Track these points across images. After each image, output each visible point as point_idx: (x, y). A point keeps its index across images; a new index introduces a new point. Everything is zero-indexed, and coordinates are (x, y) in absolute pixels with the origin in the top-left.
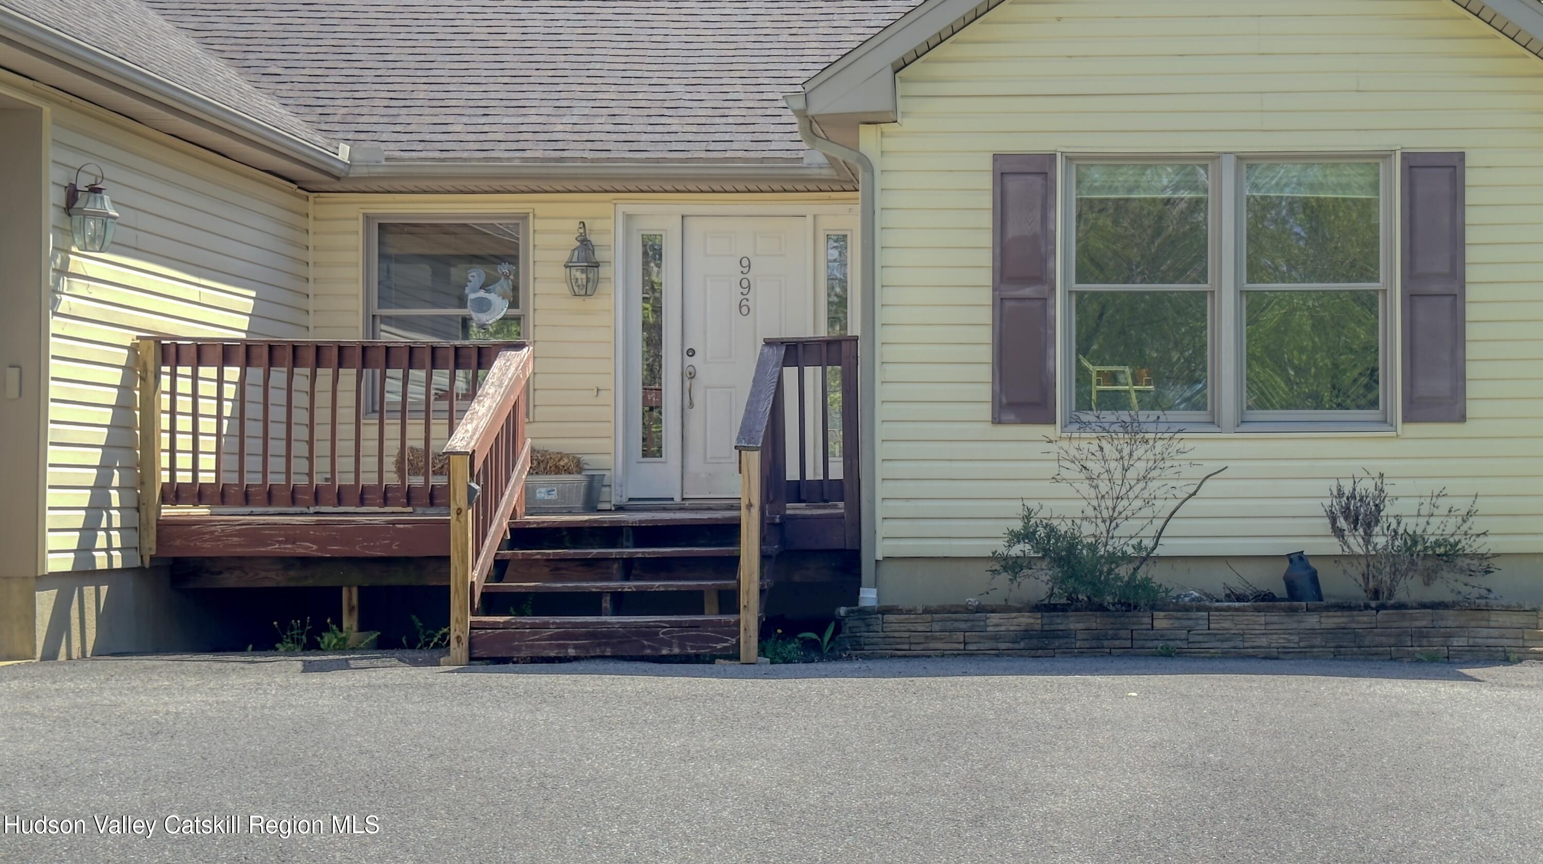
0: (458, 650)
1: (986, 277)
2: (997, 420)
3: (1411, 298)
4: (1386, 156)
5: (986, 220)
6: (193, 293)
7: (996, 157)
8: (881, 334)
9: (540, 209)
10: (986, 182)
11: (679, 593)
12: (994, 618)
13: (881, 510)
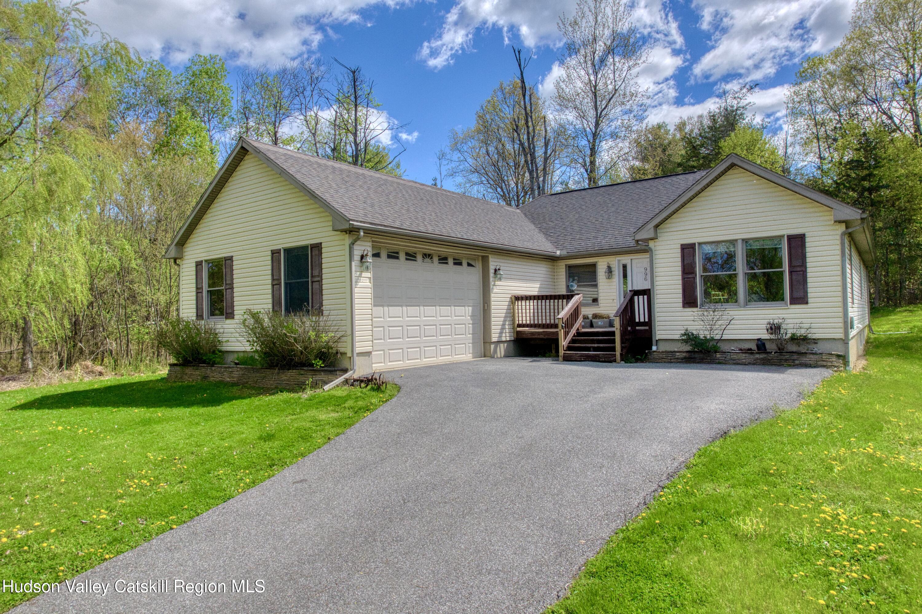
0: (561, 358)
1: (680, 273)
2: (684, 307)
3: (791, 272)
4: (783, 236)
5: (679, 259)
6: (525, 285)
7: (682, 245)
8: (656, 288)
9: (600, 260)
10: (679, 251)
11: (608, 347)
12: (678, 354)
13: (657, 328)
